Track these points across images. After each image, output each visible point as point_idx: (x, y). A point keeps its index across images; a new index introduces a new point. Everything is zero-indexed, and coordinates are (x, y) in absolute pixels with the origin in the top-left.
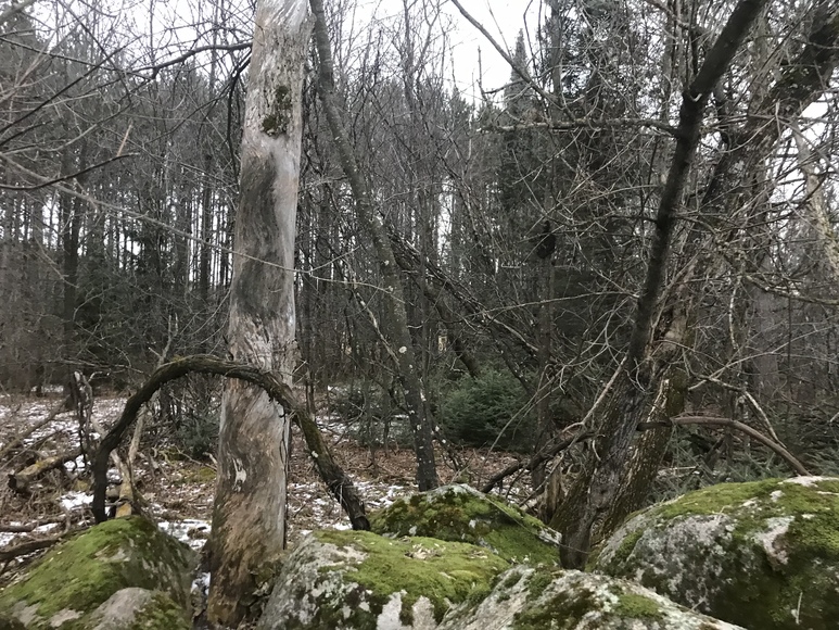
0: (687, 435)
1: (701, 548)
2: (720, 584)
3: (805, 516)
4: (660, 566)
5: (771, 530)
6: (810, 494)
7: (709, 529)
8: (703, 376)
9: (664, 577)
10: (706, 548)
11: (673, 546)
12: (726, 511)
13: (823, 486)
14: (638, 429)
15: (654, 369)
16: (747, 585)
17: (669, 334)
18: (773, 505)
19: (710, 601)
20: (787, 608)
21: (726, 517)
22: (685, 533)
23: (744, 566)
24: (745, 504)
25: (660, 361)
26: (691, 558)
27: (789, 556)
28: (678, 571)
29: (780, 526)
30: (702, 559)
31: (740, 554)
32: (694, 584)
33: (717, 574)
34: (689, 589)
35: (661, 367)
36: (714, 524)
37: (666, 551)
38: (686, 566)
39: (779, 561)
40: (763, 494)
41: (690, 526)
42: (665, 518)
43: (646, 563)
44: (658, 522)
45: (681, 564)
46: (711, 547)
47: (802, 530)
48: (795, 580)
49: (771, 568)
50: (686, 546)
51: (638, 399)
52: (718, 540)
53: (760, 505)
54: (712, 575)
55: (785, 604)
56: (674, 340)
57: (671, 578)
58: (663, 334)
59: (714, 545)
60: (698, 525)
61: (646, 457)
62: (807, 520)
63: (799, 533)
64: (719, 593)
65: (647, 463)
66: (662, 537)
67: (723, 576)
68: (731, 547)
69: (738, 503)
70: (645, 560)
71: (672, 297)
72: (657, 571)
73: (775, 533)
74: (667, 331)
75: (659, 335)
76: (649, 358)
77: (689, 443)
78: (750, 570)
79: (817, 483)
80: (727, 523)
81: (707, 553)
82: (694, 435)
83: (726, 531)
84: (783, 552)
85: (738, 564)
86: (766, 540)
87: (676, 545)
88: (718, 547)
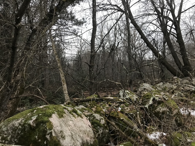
0: (28, 99)
1: (16, 128)
2: (20, 135)
3: (40, 115)
4: (6, 134)
5: (32, 119)
6: (42, 110)
7: (18, 122)
8: (28, 85)
9: (7, 137)
10: (17, 127)
11: (9, 129)
12: (23, 117)
13: (45, 107)
14: (10, 100)
15: (14, 84)
16: (26, 134)
17: (18, 75)
18: (34, 114)
19: (18, 140)
20: (35, 136)
21: (23, 118)
22: (12, 125)
23: (26, 129)
24: (28, 115)
25: (16, 82)
26: (13, 131)
27: (36, 124)
28: (10, 134)
29: (34, 118)
30: (16, 130)
31: (25, 127)
32: (14, 137)
33: (19, 133)
34: (12, 138)
35: (16, 84)
36: (19, 121)
37: (7, 130)
38: (12, 133)
39: (33, 126)
40: (32, 112)
41: (14, 123)
42: (8, 122)
43: (2, 135)
44: (6, 123)
45: (11, 133)
46: (18, 127)
47: (39, 118)
48: (37, 130)
49: (32, 128)
50: (12, 128)
51: (10, 92)
52: (20, 125)
53: (31, 114)
54: (18, 133)
55: (34, 136)
56: (19, 77)
57: (8, 137)
58: (17, 76)
59: (19, 126)
60: (16, 122)
61: (13, 106)
62: (40, 116)
63: (38, 119)
64: (20, 137)
65: (14, 107)
66: (6, 127)
67: (21, 133)
68: (23, 126)
69: (26, 115)
70: (2, 134)
71: (18, 66)
72: (5, 136)
73: (33, 120)
74: (17, 75)
75: (15, 76)
76: (12, 81)
77: (29, 101)
78: (27, 130)
79: (44, 107)
80: (23, 120)
81: (17, 128)
82: (30, 99)
83: (22, 122)
84: (35, 124)
85: (24, 129)
86: (31, 122)
87: (10, 128)
88: (20, 126)
